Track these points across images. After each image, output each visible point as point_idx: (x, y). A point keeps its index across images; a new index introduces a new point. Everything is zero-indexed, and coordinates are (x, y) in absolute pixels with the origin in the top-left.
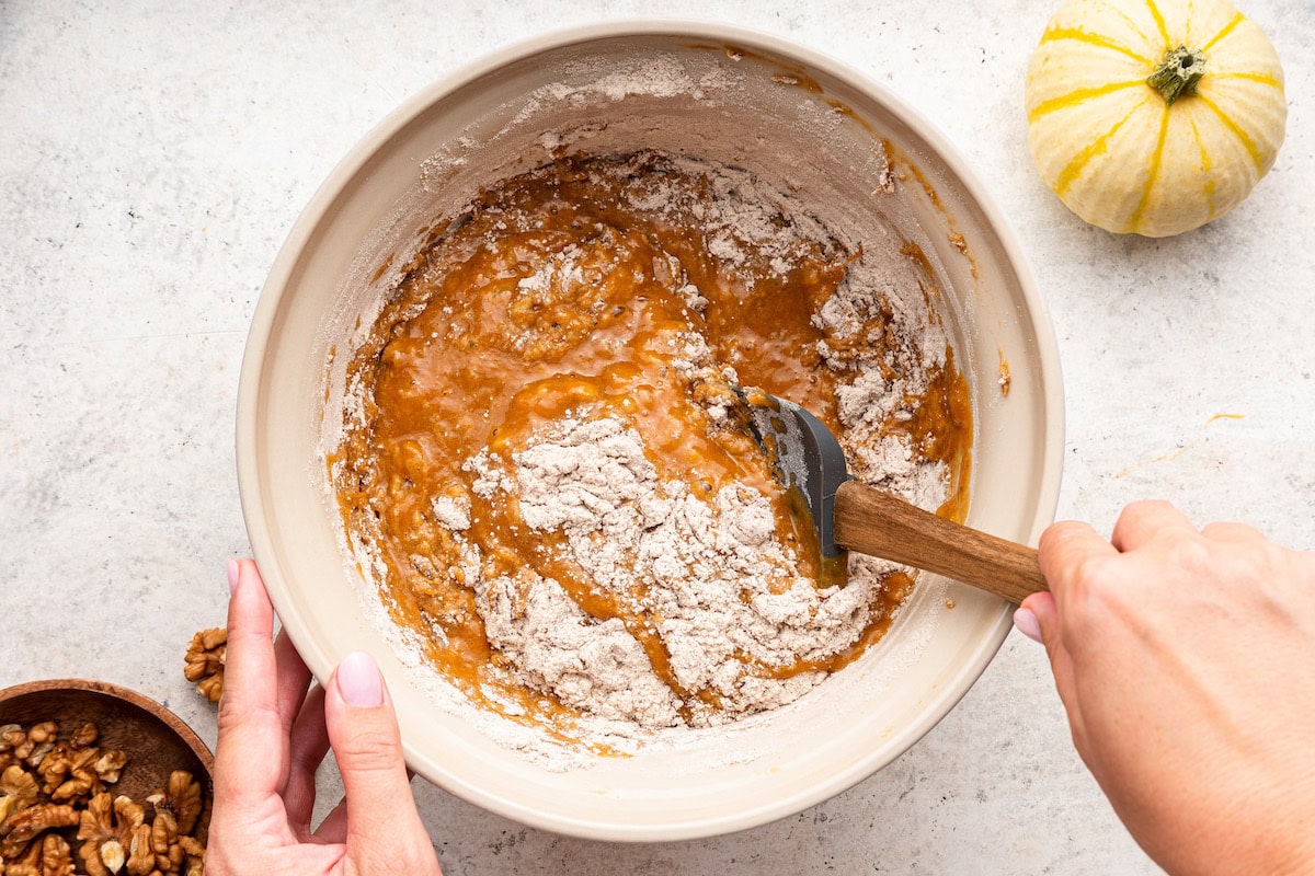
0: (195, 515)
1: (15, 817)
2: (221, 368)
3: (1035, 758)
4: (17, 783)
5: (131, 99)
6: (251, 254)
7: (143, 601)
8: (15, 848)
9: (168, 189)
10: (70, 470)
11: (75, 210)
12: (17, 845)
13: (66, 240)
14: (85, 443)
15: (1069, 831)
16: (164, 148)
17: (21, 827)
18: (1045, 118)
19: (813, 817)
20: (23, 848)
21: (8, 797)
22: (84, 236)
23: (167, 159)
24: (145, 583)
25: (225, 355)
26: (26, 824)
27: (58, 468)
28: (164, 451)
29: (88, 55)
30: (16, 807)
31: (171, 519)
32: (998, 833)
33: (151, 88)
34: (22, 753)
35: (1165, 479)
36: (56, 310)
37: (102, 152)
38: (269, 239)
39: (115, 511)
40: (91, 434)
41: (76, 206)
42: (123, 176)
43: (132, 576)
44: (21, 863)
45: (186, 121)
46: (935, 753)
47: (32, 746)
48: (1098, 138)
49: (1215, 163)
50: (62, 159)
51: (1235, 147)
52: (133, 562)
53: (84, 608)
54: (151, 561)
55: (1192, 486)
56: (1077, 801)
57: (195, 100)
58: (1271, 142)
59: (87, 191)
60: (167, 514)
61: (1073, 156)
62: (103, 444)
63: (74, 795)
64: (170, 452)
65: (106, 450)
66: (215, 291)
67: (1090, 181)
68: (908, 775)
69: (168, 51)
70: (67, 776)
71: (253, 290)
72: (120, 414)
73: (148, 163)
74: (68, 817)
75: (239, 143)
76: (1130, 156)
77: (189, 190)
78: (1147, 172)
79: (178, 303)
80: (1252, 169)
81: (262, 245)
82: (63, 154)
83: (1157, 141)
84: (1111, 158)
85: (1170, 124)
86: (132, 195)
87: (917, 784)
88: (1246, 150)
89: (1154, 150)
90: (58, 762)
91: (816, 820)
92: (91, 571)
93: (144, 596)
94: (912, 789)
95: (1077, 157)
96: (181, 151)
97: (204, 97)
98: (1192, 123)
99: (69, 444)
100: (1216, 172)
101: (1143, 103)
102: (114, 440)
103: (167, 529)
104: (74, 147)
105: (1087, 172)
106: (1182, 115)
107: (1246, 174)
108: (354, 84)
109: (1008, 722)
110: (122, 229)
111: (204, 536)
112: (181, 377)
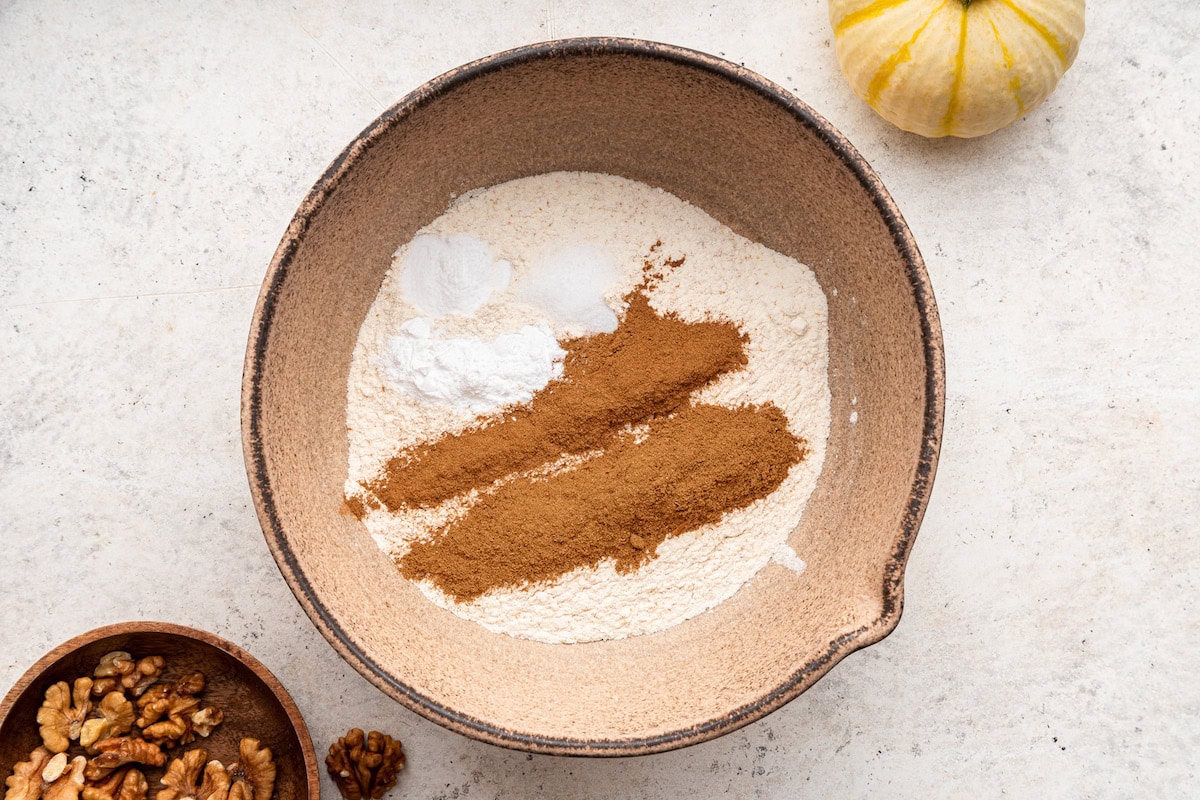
0: (145, 473)
1: (104, 743)
2: (171, 329)
3: (968, 712)
4: (117, 709)
5: (83, 65)
6: (200, 217)
7: (94, 558)
8: (98, 772)
9: (118, 153)
10: (22, 429)
11: (29, 174)
12: (101, 769)
13: (19, 203)
14: (38, 402)
15: (1001, 784)
16: (115, 113)
17: (108, 753)
18: (849, 32)
19: (751, 771)
20: (105, 774)
21: (105, 720)
22: (37, 199)
23: (118, 123)
24: (96, 540)
25: (175, 316)
26: (114, 752)
27: (10, 426)
28: (115, 410)
29: (41, 22)
30: (109, 731)
31: (121, 477)
32: (932, 786)
33: (103, 55)
34: (128, 682)
35: (1096, 439)
36: (9, 272)
37: (55, 116)
38: (218, 202)
39: (67, 469)
40: (44, 394)
41: (30, 171)
42: (75, 140)
43: (84, 533)
44: (98, 788)
45: (137, 87)
46: (871, 708)
47: (139, 677)
48: (901, 46)
49: (1017, 58)
50: (15, 124)
51: (1035, 42)
52: (83, 519)
53: (36, 565)
54: (102, 518)
55: (1123, 446)
56: (1009, 755)
57: (146, 66)
58: (1071, 33)
59: (39, 156)
60: (117, 472)
61: (879, 66)
62: (55, 404)
63: (165, 737)
64: (119, 412)
65: (59, 410)
66: (165, 254)
67: (899, 88)
68: (844, 729)
69: (119, 18)
70: (163, 717)
71: (202, 252)
72: (72, 373)
73: (100, 128)
74: (154, 757)
75: (189, 107)
76: (933, 60)
77: (139, 155)
78: (953, 74)
79: (129, 266)
80: (1055, 61)
81: (211, 208)
82: (16, 119)
83: (958, 43)
84: (915, 64)
85: (968, 25)
86: (83, 159)
87: (854, 737)
88: (1047, 43)
89: (955, 53)
90: (160, 701)
91: (754, 773)
92: (43, 528)
93: (95, 554)
94: (848, 742)
95: (883, 67)
96: (131, 117)
97: (155, 62)
98: (991, 22)
99: (22, 403)
100: (1020, 67)
101: (941, 7)
102: (66, 400)
103: (118, 487)
104: (28, 114)
105: (895, 80)
106: (980, 15)
107: (1050, 67)
108: (302, 50)
109: (942, 676)
110: (73, 193)
111: (154, 494)
112: (132, 338)
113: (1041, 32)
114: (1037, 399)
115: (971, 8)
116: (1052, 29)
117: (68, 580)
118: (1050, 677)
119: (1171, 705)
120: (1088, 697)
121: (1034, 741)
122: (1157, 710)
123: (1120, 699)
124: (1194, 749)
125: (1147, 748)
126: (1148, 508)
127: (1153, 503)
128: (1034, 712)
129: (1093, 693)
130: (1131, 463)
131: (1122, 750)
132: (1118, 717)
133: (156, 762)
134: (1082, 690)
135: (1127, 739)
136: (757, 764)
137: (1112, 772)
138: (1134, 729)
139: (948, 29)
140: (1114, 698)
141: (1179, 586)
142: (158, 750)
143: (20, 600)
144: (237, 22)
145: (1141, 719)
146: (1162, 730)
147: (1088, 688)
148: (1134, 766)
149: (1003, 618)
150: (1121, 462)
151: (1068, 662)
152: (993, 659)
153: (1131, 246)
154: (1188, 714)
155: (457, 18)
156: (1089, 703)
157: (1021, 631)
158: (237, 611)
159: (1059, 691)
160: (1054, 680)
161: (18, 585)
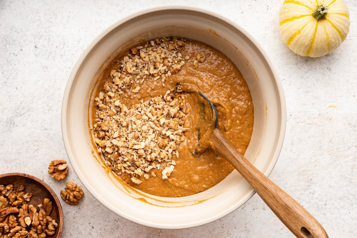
0: (52, 129)
1: (2, 209)
2: (60, 89)
4: (2, 201)
5: (36, 16)
6: (68, 58)
8: (1, 218)
9: (46, 40)
10: (18, 116)
13: (18, 54)
14: (22, 109)
16: (45, 29)
17: (3, 213)
18: (284, 24)
20: (3, 218)
22: (23, 53)
23: (46, 32)
24: (38, 147)
25: (60, 86)
26: (5, 212)
27: (15, 116)
29: (25, 3)
31: (45, 130)
32: (268, 219)
33: (42, 13)
34: (4, 193)
35: (315, 123)
36: (15, 73)
37: (28, 30)
38: (73, 54)
39: (30, 127)
40: (24, 107)
41: (21, 45)
42: (34, 36)
43: (34, 145)
44: (3, 222)
45: (51, 22)
47: (6, 191)
48: (298, 30)
49: (330, 37)
50: (17, 32)
51: (336, 33)
52: (35, 141)
53: (21, 154)
54: (39, 141)
55: (323, 126)
57: (54, 16)
58: (346, 32)
59: (24, 41)
60: (44, 128)
62: (27, 109)
63: (18, 204)
64: (45, 112)
65: (28, 111)
66: (58, 68)
67: (296, 42)
69: (46, 3)
70: (16, 199)
71: (68, 68)
72: (32, 101)
73: (41, 33)
74: (16, 210)
75: (65, 28)
76: (307, 35)
77: (51, 41)
78: (312, 39)
79: (48, 71)
80: (340, 39)
81: (71, 56)
82: (17, 30)
83: (315, 31)
84: (302, 35)
85: (318, 26)
86: (36, 42)
87: (247, 205)
88: (338, 34)
89: (313, 34)
90: (13, 195)
92: (23, 144)
93: (37, 151)
94: (245, 206)
95: (293, 35)
96: (49, 30)
97: (56, 15)
98: (324, 26)
99: (18, 109)
100: (330, 40)
101: (311, 21)
102: (30, 108)
103: (44, 133)
104: (20, 29)
105: (295, 39)
106: (321, 24)
108: (97, 13)
110: (33, 51)
111: (54, 135)
112: (49, 91)
113: (337, 30)
114: (299, 112)
115: (319, 22)
116: (340, 30)
117: (30, 158)
119: (335, 197)
120: (312, 195)
122: (331, 199)
123: (321, 195)
124: (341, 210)
125: (328, 209)
126: (329, 143)
127: (331, 141)
128: (297, 199)
129: (313, 194)
130: (325, 130)
131: (321, 209)
132: (320, 201)
133: (17, 212)
134: (310, 193)
135: (323, 207)
137: (319, 216)
138: (324, 204)
139: (312, 27)
140: (319, 195)
141: (338, 164)
142: (16, 208)
143: (16, 163)
144: (79, 4)
145: (326, 201)
146: (332, 204)
147: (312, 192)
148: (324, 214)
149: (288, 172)
150: (322, 130)
151: (306, 185)
152: (286, 184)
153: (326, 70)
154: (340, 200)
155: (140, 4)
156: (312, 197)
157: (294, 176)
159: (304, 193)
160: (303, 190)
161: (16, 160)
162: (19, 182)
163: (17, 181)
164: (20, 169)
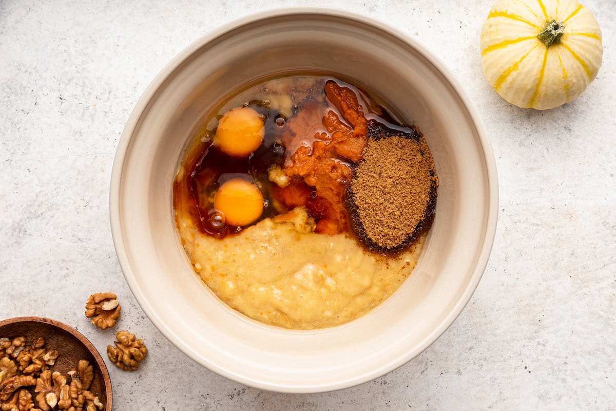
0: (90, 240)
1: (6, 381)
2: (103, 171)
3: (484, 354)
4: (7, 366)
5: (61, 44)
6: (117, 117)
7: (66, 280)
9: (78, 86)
10: (32, 219)
11: (35, 96)
12: (7, 394)
13: (30, 110)
14: (39, 206)
15: (500, 389)
16: (76, 67)
17: (9, 386)
18: (489, 54)
20: (9, 396)
21: (3, 372)
22: (39, 108)
23: (78, 72)
24: (67, 271)
25: (104, 165)
26: (11, 384)
27: (26, 217)
28: (76, 209)
29: (41, 23)
30: (6, 377)
31: (79, 241)
32: (467, 390)
33: (70, 39)
34: (9, 351)
35: (545, 223)
36: (26, 143)
37: (47, 69)
38: (125, 110)
39: (53, 238)
40: (42, 202)
41: (35, 94)
42: (57, 80)
43: (61, 268)
44: (9, 403)
45: (86, 54)
46: (438, 352)
47: (14, 348)
48: (515, 63)
49: (569, 75)
50: (28, 72)
51: (578, 67)
52: (61, 261)
53: (38, 283)
54: (70, 261)
55: (559, 227)
56: (504, 375)
57: (91, 45)
58: (596, 65)
59: (40, 87)
60: (77, 239)
61: (503, 71)
62: (47, 206)
63: (34, 371)
64: (78, 210)
65: (49, 209)
66: (100, 135)
67: (511, 83)
68: (425, 362)
69: (78, 22)
70: (30, 362)
71: (118, 134)
72: (55, 192)
73: (69, 74)
74: (31, 381)
75: (112, 65)
76: (529, 71)
77: (88, 87)
78: (538, 79)
79: (82, 140)
80: (586, 78)
81: (121, 112)
82: (29, 70)
83: (542, 65)
84: (520, 72)
85: (548, 56)
86: (61, 89)
87: (429, 367)
88: (584, 69)
89: (540, 69)
90: (26, 356)
91: (381, 383)
92: (41, 266)
93: (66, 278)
94: (427, 369)
96: (84, 69)
97: (95, 43)
98: (559, 56)
99: (31, 206)
100: (570, 79)
101: (535, 47)
102: (53, 205)
103: (77, 246)
104: (34, 67)
105: (509, 79)
106: (554, 52)
107: (584, 80)
108: (165, 37)
109: (472, 337)
110: (56, 105)
111: (95, 250)
112: (84, 175)
113: (582, 63)
114: (517, 204)
115: (550, 49)
116: (587, 63)
117: (53, 291)
118: (524, 338)
119: (581, 351)
120: (541, 347)
121: (516, 368)
122: (575, 354)
123: (557, 348)
124: (592, 372)
125: (570, 371)
126: (570, 257)
127: (573, 254)
128: (516, 354)
129: (544, 345)
130: (562, 235)
131: (558, 372)
132: (556, 357)
133: (33, 384)
134: (539, 344)
135: (560, 367)
136: (383, 379)
137: (553, 383)
138: (564, 363)
139: (538, 58)
140: (554, 347)
141: (585, 294)
142: (31, 378)
143: (30, 300)
144: (134, 23)
145: (567, 358)
146: (577, 363)
147: (542, 343)
148: (564, 380)
149: (501, 309)
150: (557, 235)
151: (532, 331)
152: (496, 329)
153: (562, 131)
154: (589, 355)
156: (542, 350)
157: (509, 316)
158: (134, 305)
159: (527, 345)
160: (525, 339)
161: (29, 293)
162: (36, 333)
163: (32, 330)
164: (36, 310)
